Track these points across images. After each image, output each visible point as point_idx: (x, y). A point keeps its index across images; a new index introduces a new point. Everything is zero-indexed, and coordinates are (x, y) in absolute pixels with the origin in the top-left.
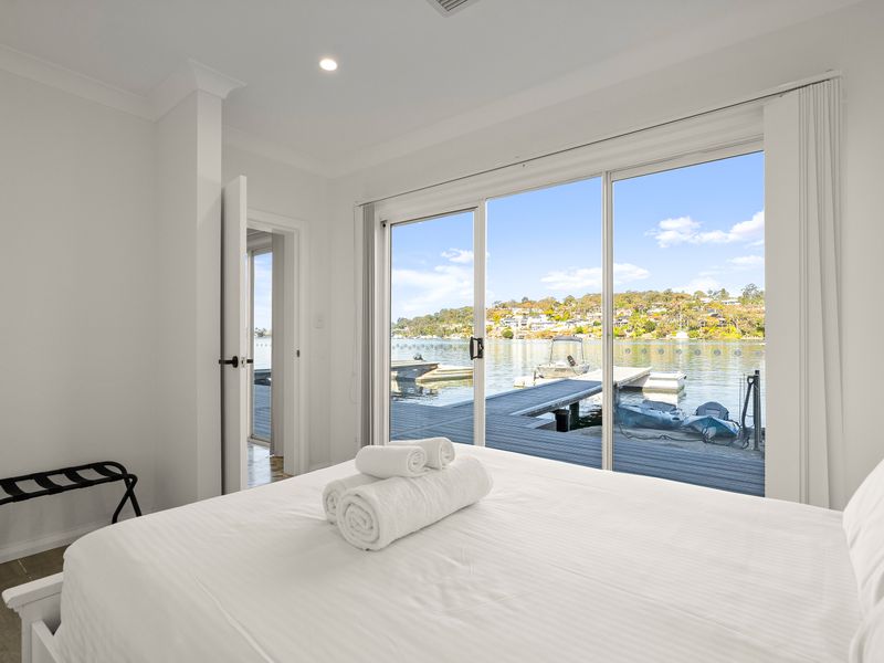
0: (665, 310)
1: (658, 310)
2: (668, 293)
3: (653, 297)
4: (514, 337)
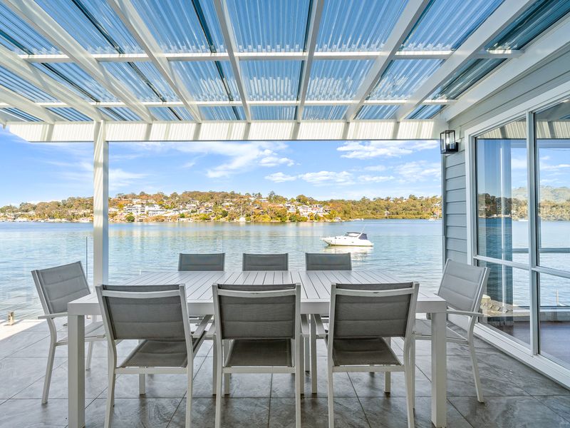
0: (231, 203)
1: (228, 204)
2: (233, 193)
3: (225, 196)
4: (135, 221)
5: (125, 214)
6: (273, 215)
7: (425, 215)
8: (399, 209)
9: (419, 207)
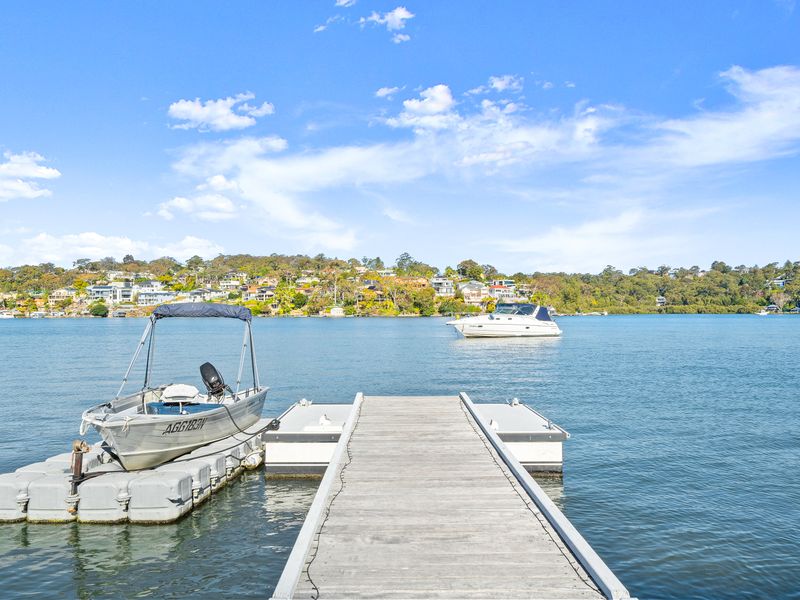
0: (316, 280)
1: (309, 280)
2: (320, 258)
3: (303, 263)
4: (110, 315)
5: (89, 302)
6: (403, 302)
7: (750, 305)
8: (689, 292)
9: (734, 287)
